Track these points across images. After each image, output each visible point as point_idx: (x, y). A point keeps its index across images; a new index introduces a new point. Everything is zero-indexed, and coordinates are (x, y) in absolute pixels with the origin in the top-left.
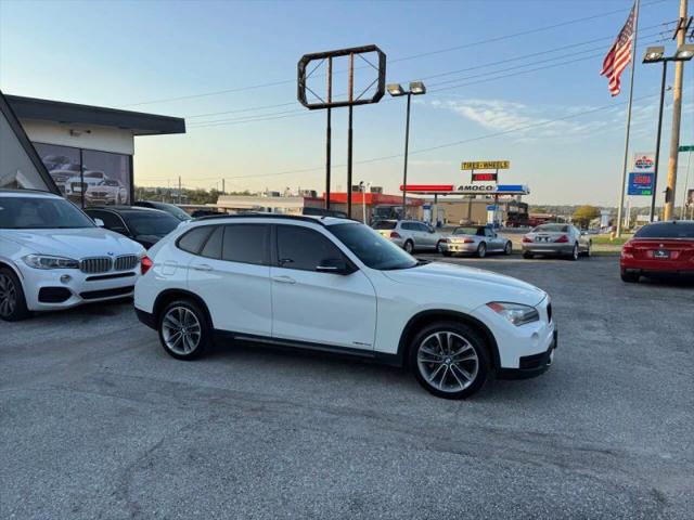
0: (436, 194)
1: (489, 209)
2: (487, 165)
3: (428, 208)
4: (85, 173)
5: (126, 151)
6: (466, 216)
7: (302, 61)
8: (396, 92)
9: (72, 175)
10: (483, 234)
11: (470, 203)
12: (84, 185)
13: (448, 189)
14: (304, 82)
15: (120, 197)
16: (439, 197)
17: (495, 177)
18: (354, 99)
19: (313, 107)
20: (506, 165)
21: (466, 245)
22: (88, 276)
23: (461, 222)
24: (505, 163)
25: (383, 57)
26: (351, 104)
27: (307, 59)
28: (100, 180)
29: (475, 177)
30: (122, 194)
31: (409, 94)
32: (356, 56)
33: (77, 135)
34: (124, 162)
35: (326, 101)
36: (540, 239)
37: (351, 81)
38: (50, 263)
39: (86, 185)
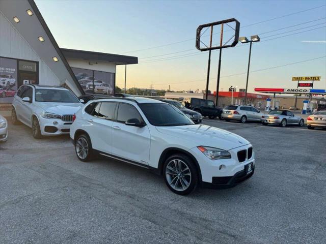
0: (275, 93)
1: (304, 102)
2: (307, 79)
3: (270, 100)
4: (95, 81)
5: (113, 71)
6: (294, 105)
7: (199, 28)
8: (244, 41)
9: (89, 82)
10: (286, 115)
11: (296, 99)
12: (94, 86)
13: (281, 91)
14: (199, 38)
15: (109, 92)
16: (276, 94)
17: (311, 85)
18: (223, 45)
19: (203, 50)
20: (318, 79)
21: (275, 120)
22: (65, 122)
23: (290, 108)
24: (318, 78)
25: (238, 24)
26: (221, 48)
27: (201, 27)
28: (101, 84)
29: (299, 85)
30: (110, 90)
31: (251, 42)
32: (224, 24)
33: (92, 65)
34: (112, 76)
35: (209, 47)
36: (317, 118)
37: (222, 37)
38: (50, 116)
39: (95, 86)
